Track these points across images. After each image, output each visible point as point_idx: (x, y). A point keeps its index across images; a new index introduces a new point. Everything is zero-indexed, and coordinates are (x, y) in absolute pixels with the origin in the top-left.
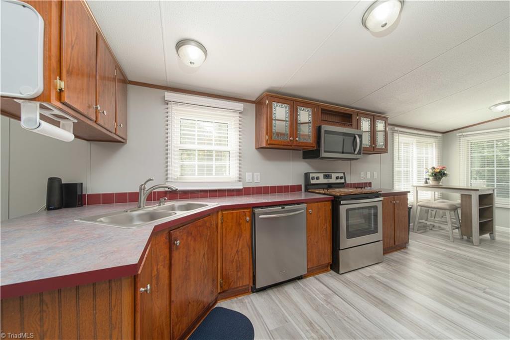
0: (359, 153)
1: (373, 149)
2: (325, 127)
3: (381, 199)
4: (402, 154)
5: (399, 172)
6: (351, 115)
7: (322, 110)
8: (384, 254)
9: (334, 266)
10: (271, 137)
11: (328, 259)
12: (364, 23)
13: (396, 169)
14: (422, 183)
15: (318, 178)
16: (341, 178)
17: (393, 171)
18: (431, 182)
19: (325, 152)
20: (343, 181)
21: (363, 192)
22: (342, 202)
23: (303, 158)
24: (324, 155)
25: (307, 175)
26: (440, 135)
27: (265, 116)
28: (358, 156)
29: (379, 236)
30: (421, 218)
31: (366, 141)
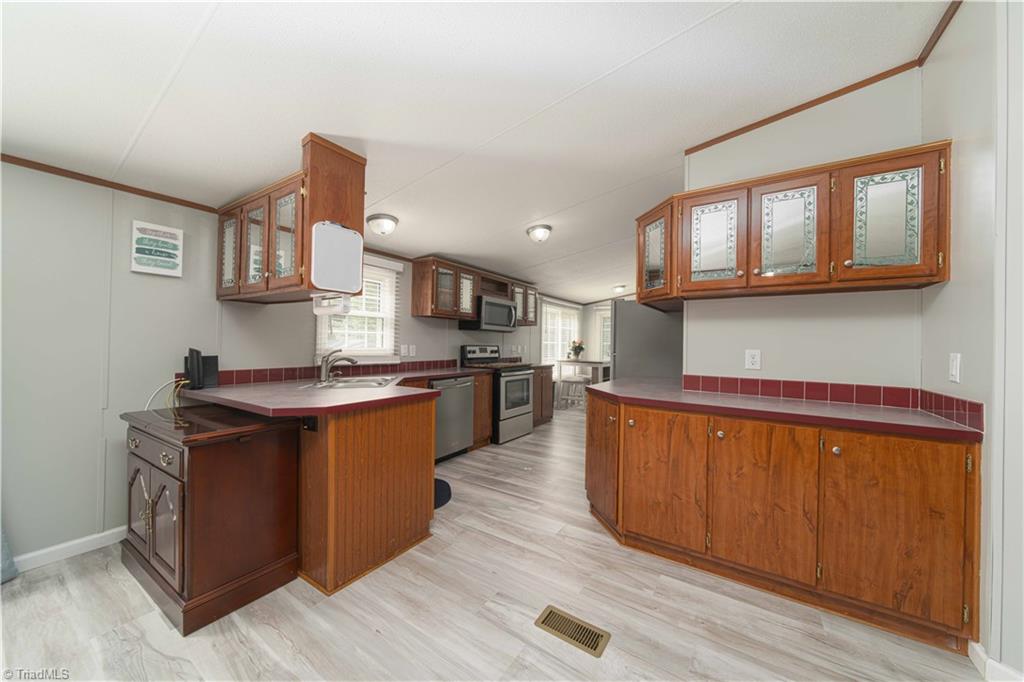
0: (514, 326)
1: (525, 322)
2: (486, 299)
3: (532, 371)
4: (549, 327)
5: (546, 345)
6: (506, 285)
7: (483, 278)
8: (535, 426)
9: (494, 439)
10: (436, 307)
11: (488, 432)
12: (528, 233)
13: (544, 342)
14: (565, 359)
15: (474, 352)
16: (496, 352)
17: (541, 343)
18: (572, 357)
19: (486, 324)
20: (497, 355)
21: (516, 365)
22: (503, 374)
23: (460, 329)
24: (484, 327)
25: (463, 348)
26: (580, 307)
27: (430, 283)
28: (513, 329)
29: (529, 407)
30: (563, 394)
31: (520, 313)
